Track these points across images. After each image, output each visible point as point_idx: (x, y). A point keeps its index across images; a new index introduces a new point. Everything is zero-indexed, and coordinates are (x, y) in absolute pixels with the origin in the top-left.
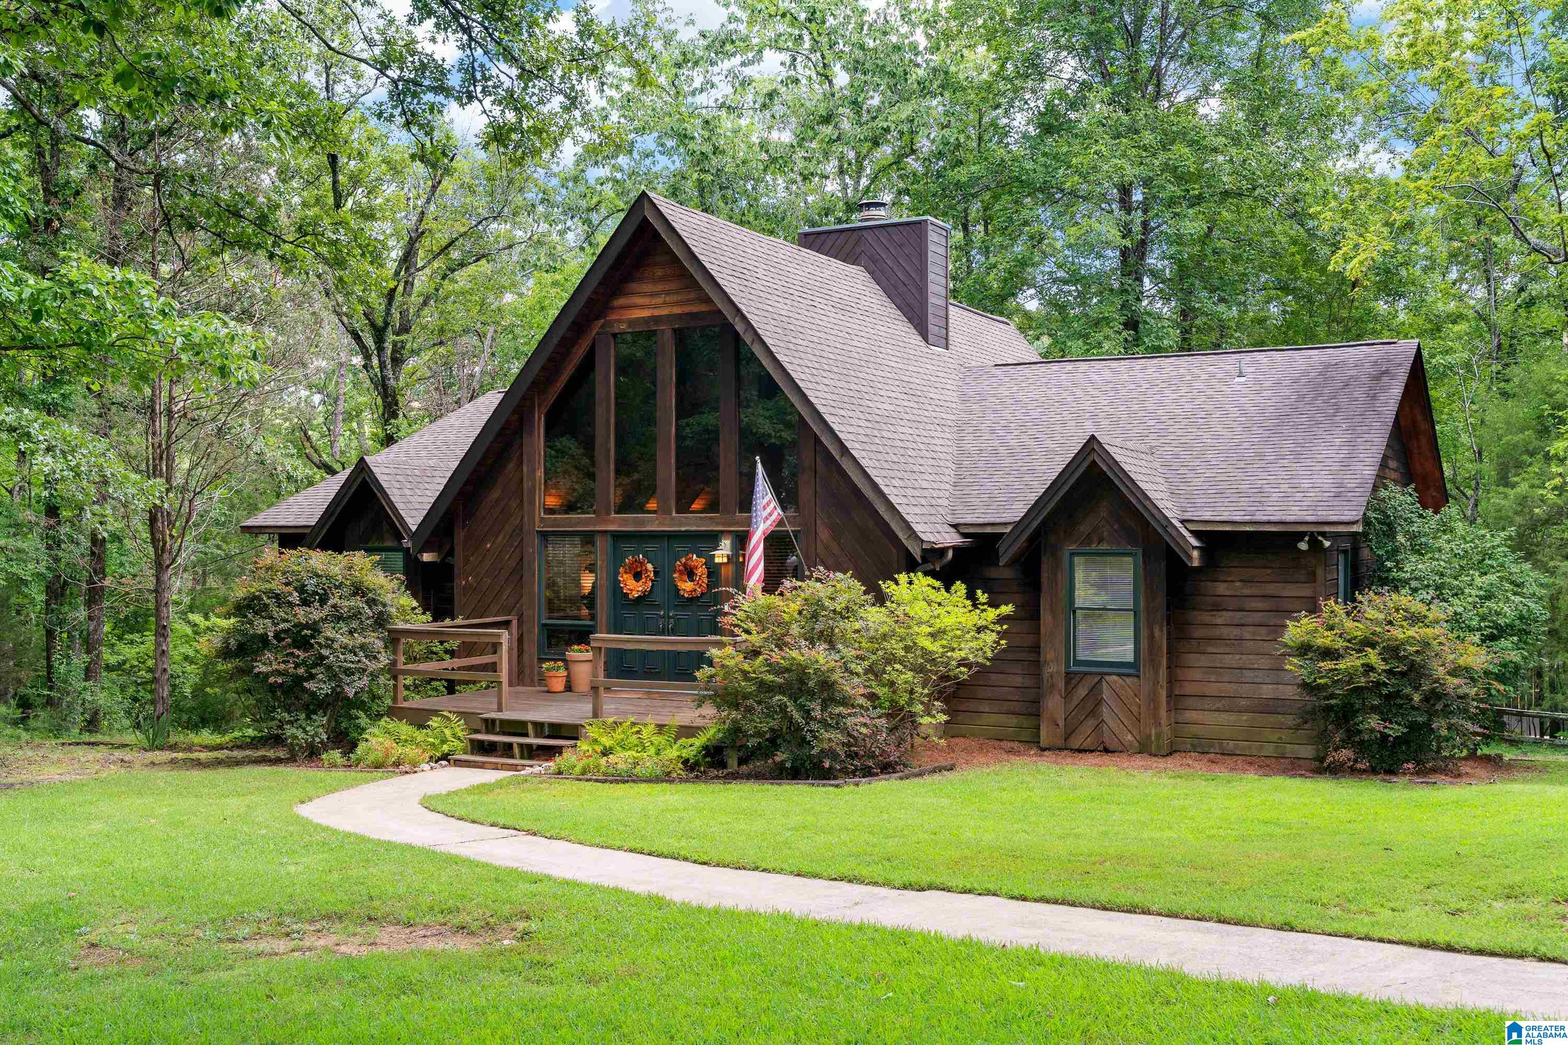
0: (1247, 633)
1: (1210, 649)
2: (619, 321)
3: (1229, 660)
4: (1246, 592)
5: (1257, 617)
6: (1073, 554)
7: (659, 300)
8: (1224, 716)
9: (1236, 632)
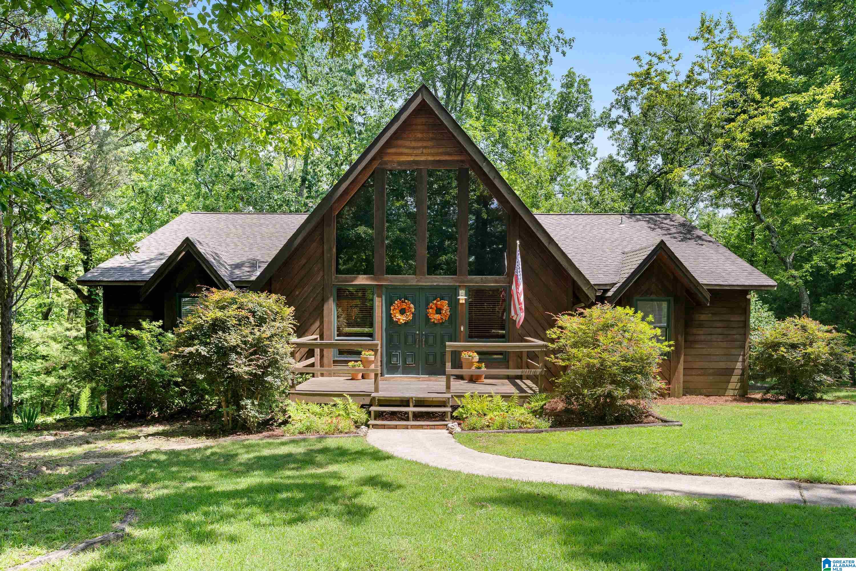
0: (714, 337)
1: (697, 346)
2: (392, 162)
3: (704, 351)
4: (714, 319)
5: (719, 331)
6: (637, 300)
7: (419, 151)
8: (702, 377)
9: (709, 337)
